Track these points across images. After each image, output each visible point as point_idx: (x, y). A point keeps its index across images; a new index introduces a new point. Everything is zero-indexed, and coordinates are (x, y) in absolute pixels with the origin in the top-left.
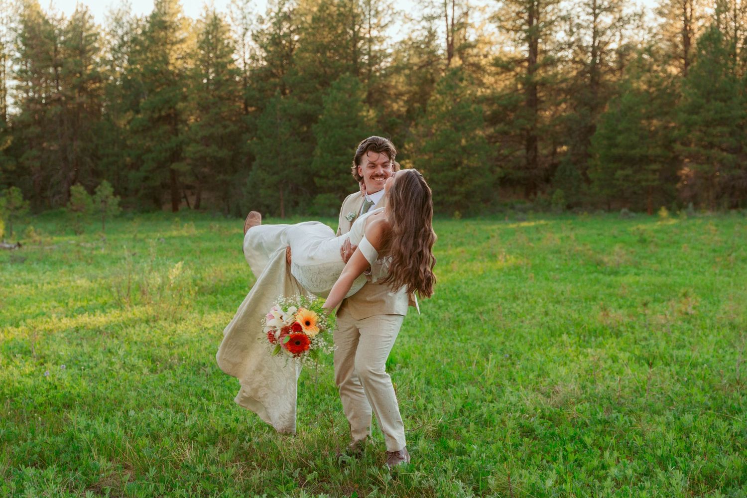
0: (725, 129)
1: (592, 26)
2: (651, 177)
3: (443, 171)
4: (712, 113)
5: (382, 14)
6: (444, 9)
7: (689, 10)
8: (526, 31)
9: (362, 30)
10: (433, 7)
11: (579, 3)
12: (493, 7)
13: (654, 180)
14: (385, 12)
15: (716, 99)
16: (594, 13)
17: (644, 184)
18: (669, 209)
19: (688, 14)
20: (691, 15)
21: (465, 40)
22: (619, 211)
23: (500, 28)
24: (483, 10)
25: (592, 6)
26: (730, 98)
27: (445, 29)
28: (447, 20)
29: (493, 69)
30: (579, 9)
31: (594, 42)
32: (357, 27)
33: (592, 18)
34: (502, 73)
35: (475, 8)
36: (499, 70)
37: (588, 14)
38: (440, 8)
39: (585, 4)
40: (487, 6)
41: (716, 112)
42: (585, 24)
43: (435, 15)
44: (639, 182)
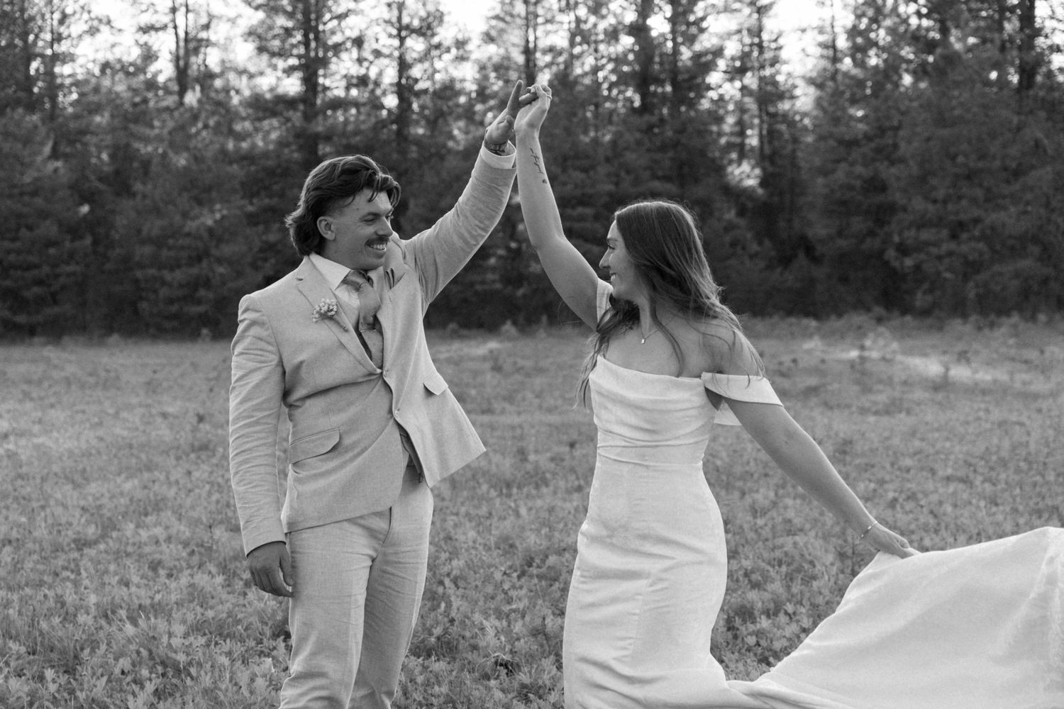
0: (589, 211)
1: (396, 54)
2: (490, 276)
3: (179, 266)
4: (569, 187)
5: (72, 19)
6: (170, 16)
7: (531, 38)
8: (299, 57)
9: (40, 43)
10: (156, 12)
11: (377, 20)
12: (250, 18)
13: (494, 282)
14: (77, 16)
15: (576, 168)
16: (399, 35)
17: (479, 287)
18: (515, 323)
19: (531, 45)
20: (535, 46)
21: (206, 66)
22: (444, 326)
23: (261, 50)
24: (233, 21)
25: (397, 25)
26: (593, 167)
27: (173, 47)
28: (176, 34)
29: (250, 111)
30: (378, 29)
31: (400, 78)
32: (31, 37)
33: (396, 42)
34: (264, 118)
35: (220, 18)
36: (261, 114)
37: (390, 36)
38: (166, 14)
39: (386, 22)
40: (239, 16)
41: (576, 186)
42: (386, 51)
43: (158, 26)
44: (472, 284)
